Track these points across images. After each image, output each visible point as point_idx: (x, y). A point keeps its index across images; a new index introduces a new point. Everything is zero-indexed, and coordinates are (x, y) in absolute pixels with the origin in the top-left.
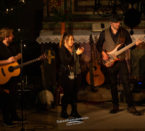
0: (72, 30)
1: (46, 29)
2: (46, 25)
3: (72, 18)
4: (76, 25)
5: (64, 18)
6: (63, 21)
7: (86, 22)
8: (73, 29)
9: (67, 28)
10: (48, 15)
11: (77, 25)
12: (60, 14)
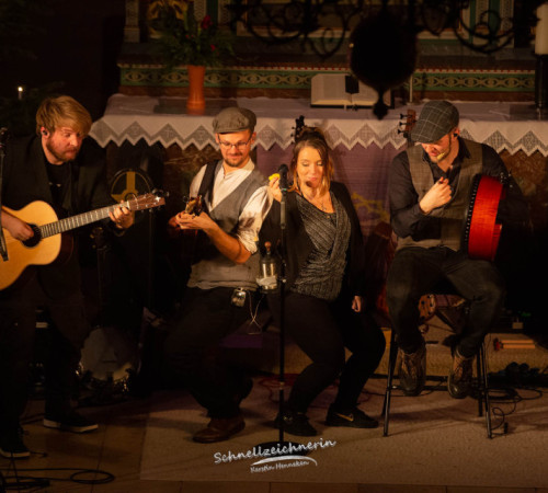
0: (235, 96)
1: (134, 91)
2: (131, 74)
3: (230, 48)
4: (251, 76)
5: (199, 48)
6: (194, 62)
7: (289, 69)
8: (239, 93)
9: (214, 88)
10: (144, 36)
11: (254, 77)
12: (185, 32)
